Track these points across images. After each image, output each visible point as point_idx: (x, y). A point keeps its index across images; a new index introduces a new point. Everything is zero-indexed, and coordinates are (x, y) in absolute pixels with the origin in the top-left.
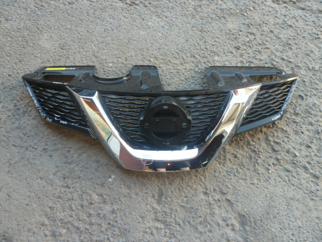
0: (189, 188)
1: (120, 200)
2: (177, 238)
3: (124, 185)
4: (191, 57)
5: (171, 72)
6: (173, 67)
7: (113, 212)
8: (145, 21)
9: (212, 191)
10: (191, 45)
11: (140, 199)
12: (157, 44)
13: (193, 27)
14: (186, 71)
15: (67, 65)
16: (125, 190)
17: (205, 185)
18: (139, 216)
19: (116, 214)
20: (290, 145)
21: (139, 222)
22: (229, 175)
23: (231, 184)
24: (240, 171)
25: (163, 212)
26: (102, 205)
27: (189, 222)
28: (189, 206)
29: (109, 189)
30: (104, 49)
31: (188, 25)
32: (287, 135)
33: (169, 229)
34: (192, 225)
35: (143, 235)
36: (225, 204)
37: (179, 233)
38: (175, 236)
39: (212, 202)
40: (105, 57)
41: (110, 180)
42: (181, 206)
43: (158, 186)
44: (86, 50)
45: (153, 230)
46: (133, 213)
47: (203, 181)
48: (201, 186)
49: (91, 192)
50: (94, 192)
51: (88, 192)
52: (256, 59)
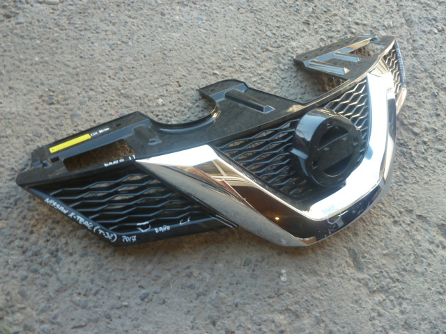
0: (376, 227)
1: (316, 299)
2: (406, 299)
3: (306, 273)
4: (263, 52)
5: (254, 81)
6: (251, 72)
7: (319, 321)
8: (167, 16)
9: (399, 215)
10: (254, 35)
11: (338, 280)
12: (208, 46)
14: (270, 73)
16: (312, 281)
17: (388, 212)
18: (352, 303)
19: (323, 321)
20: (423, 121)
21: (357, 311)
22: (401, 185)
23: (410, 196)
24: (406, 174)
25: (372, 277)
26: (297, 324)
27: (405, 270)
28: (391, 250)
29: (290, 292)
31: (231, 7)
33: (393, 294)
34: (410, 271)
35: (373, 325)
36: (418, 223)
37: (404, 291)
38: (403, 299)
39: (408, 229)
41: (283, 279)
42: (384, 255)
43: (345, 247)
45: (378, 308)
46: (343, 304)
47: (384, 209)
48: (385, 216)
49: (270, 316)
50: (272, 312)
51: (265, 318)
52: (333, 31)
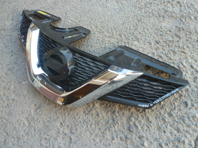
0: (55, 114)
1: (20, 96)
2: (28, 137)
3: (28, 90)
4: (119, 35)
5: (99, 39)
6: (103, 36)
7: (13, 100)
9: (66, 126)
10: (124, 27)
11: (28, 102)
12: (103, 19)
13: (135, 16)
15: (50, 13)
16: (25, 92)
17: (65, 119)
18: (21, 111)
19: (14, 102)
21: (19, 114)
22: (84, 123)
23: (80, 130)
24: (93, 126)
25: (33, 117)
26: (12, 93)
27: (40, 134)
28: (47, 124)
29: (20, 87)
30: (72, 11)
31: (132, 14)
32: (148, 125)
33: (29, 129)
34: (41, 137)
35: (16, 122)
36: (68, 139)
37: (31, 135)
38: (28, 135)
39: (61, 132)
40: (70, 16)
41: (24, 83)
42: (44, 121)
44: (64, 8)
45: (22, 123)
46: (20, 107)
47: (66, 116)
48: (63, 118)
49: (13, 84)
50: (14, 84)
51: (12, 82)
52: (167, 56)
